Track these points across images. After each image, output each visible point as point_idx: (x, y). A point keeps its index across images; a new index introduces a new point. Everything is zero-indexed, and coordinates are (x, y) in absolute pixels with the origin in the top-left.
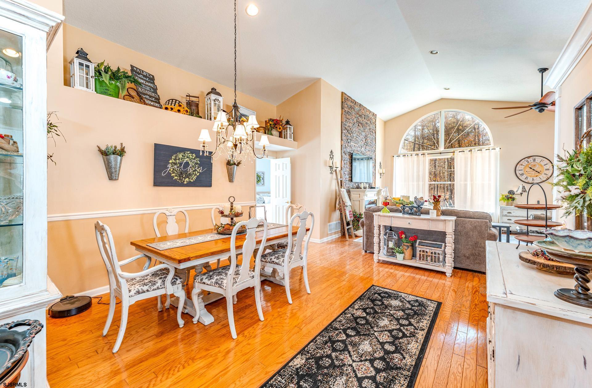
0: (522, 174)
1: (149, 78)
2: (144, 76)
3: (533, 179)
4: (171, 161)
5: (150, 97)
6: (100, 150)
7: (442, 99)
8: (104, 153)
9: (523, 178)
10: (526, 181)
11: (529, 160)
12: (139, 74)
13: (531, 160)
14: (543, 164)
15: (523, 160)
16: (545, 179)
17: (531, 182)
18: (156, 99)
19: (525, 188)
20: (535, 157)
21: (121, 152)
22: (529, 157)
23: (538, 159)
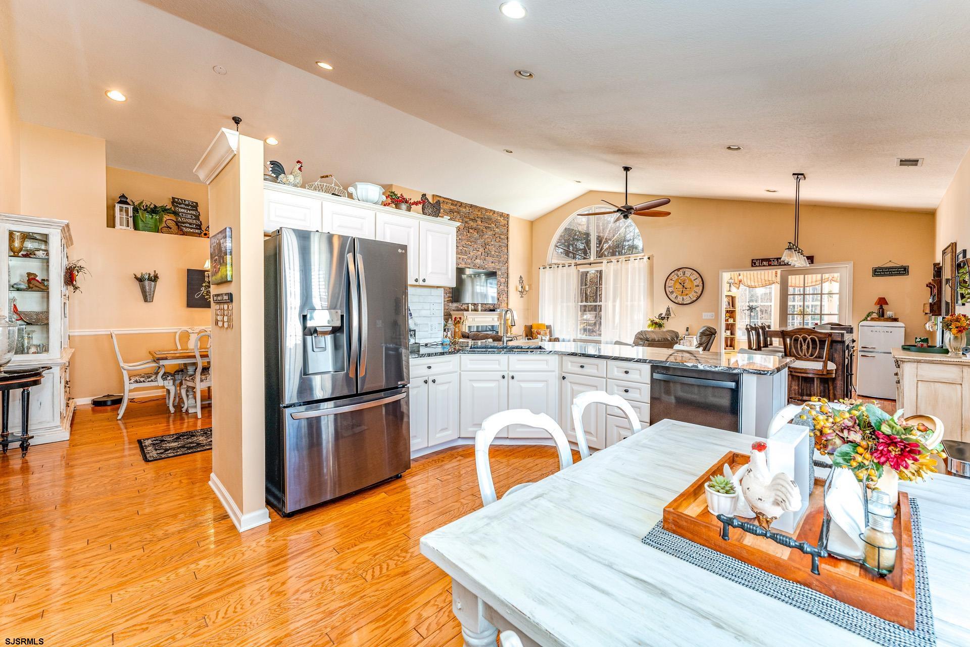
0: (672, 292)
1: (192, 206)
2: (186, 205)
3: (683, 299)
4: (204, 285)
5: (190, 224)
6: (136, 278)
7: (591, 191)
8: (140, 280)
9: (672, 297)
10: (676, 301)
11: (679, 273)
12: (180, 204)
13: (680, 273)
14: (693, 279)
15: (673, 274)
16: (695, 299)
17: (680, 303)
18: (196, 225)
19: (669, 311)
20: (685, 270)
21: (155, 279)
22: (678, 270)
23: (688, 272)
